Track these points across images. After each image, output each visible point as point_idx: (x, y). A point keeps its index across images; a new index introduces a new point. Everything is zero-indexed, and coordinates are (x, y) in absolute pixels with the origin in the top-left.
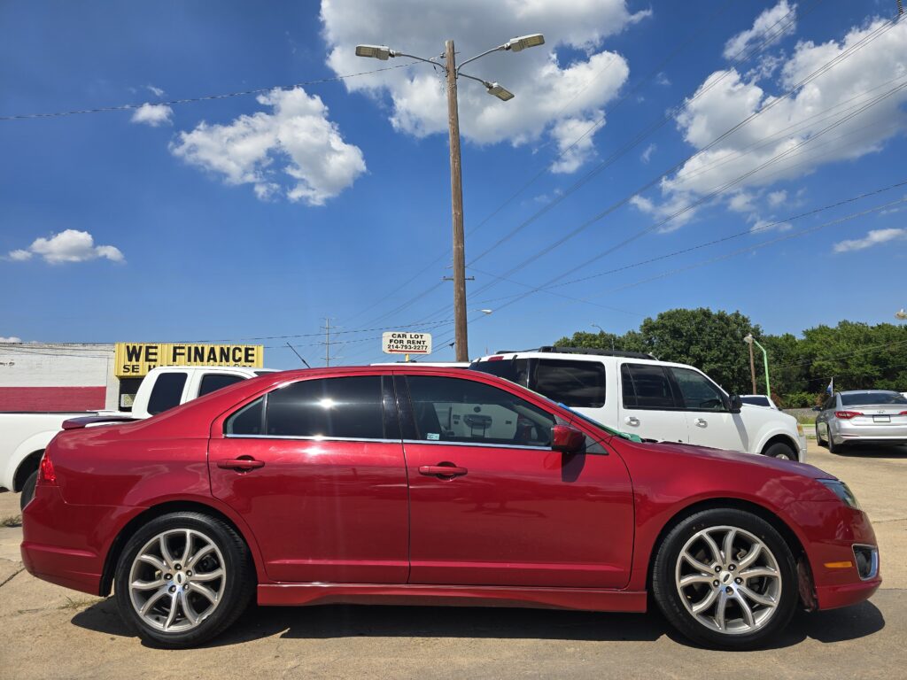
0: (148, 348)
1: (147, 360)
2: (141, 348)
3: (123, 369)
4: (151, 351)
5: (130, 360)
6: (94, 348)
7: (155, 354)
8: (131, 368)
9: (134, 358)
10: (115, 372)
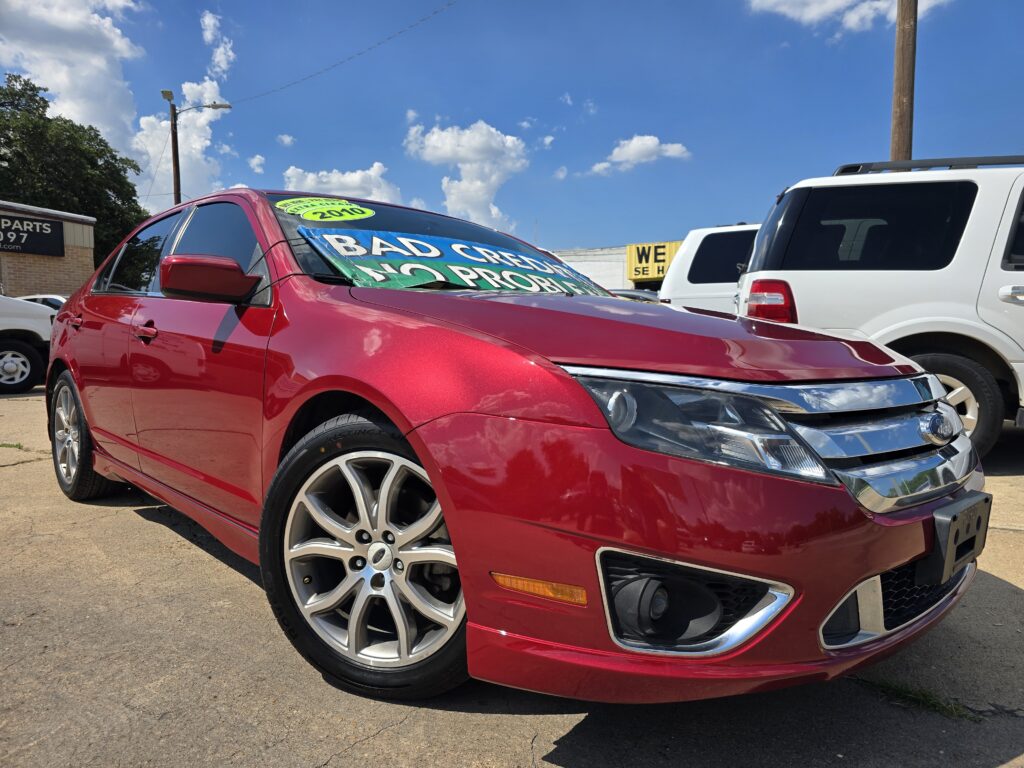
0: (656, 248)
1: (656, 261)
2: (649, 248)
3: (634, 273)
4: (660, 251)
5: (640, 261)
6: (611, 252)
7: (664, 254)
8: (641, 270)
9: (644, 260)
10: (627, 276)
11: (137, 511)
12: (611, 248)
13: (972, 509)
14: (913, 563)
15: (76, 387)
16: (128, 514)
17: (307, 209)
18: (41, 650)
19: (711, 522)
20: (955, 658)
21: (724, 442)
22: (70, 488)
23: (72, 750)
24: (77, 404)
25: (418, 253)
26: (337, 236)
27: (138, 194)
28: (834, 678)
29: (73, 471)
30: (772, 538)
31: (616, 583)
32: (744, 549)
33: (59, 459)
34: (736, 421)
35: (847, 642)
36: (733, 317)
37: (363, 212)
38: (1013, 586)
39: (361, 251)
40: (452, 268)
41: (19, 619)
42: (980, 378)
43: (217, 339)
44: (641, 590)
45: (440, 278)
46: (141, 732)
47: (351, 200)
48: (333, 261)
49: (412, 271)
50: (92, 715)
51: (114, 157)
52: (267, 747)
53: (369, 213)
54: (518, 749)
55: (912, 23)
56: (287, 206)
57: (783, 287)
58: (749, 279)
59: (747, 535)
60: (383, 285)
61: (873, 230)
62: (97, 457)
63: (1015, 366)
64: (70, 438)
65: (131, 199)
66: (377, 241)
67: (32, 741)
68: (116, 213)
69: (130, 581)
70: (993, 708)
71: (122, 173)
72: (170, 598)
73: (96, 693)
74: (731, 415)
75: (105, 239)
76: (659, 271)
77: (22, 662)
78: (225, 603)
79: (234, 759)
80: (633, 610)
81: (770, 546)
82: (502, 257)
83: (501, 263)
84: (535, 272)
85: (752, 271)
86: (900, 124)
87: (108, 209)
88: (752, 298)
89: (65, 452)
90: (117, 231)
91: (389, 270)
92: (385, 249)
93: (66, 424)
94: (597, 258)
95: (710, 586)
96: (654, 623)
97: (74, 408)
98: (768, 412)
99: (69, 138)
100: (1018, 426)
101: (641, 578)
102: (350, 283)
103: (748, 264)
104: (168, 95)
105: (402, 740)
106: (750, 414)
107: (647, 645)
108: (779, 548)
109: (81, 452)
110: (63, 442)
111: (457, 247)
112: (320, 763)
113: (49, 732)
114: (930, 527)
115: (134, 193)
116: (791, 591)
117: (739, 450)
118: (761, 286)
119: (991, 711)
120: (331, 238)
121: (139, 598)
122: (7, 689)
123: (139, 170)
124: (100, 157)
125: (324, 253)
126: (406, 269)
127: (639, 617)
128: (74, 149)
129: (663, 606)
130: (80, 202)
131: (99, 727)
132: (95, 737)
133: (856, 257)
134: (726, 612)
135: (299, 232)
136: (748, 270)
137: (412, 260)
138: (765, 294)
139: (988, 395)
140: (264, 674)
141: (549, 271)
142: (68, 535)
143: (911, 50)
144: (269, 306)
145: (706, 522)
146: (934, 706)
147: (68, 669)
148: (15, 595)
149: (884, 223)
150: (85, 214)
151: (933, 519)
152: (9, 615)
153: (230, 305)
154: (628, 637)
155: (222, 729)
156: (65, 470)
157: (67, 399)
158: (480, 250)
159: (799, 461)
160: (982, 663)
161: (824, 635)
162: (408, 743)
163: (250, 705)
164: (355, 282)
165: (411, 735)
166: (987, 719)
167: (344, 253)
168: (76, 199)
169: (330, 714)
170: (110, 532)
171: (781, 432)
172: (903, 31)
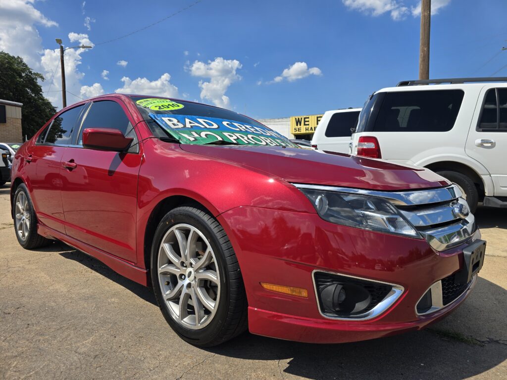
0: (305, 118)
1: (305, 125)
2: (301, 118)
3: (294, 130)
4: (307, 120)
5: (297, 125)
6: (283, 120)
7: (308, 121)
8: (297, 129)
9: (299, 124)
10: (290, 132)
11: (60, 254)
12: (282, 118)
13: (479, 248)
14: (454, 275)
15: (28, 192)
16: (56, 256)
17: (151, 105)
18: (26, 326)
19: (359, 254)
20: (468, 316)
21: (369, 219)
22: (25, 243)
23: (53, 375)
24: (28, 200)
25: (208, 127)
26: (169, 118)
27: (43, 91)
28: (422, 328)
29: (26, 234)
30: (389, 263)
31: (321, 287)
32: (376, 268)
33: (18, 228)
34: (373, 209)
35: (426, 312)
36: (349, 156)
37: (178, 106)
38: (489, 281)
39: (181, 126)
40: (225, 134)
41: (11, 310)
42: (467, 183)
43: (111, 169)
44: (334, 289)
45: (220, 139)
46: (86, 365)
47: (172, 100)
48: (168, 131)
49: (206, 135)
50: (59, 358)
51: (30, 72)
52: (151, 370)
53: (181, 106)
54: (273, 367)
55: (428, 12)
56: (141, 103)
57: (374, 140)
58: (357, 136)
59: (377, 261)
60: (195, 143)
61: (413, 112)
62: (39, 227)
63: (483, 177)
64: (24, 218)
65: (39, 93)
66: (187, 121)
67: (32, 372)
68: (32, 101)
69: (65, 290)
70: (488, 340)
71: (35, 80)
72: (87, 298)
73: (59, 346)
74: (370, 206)
75: (26, 114)
76: (306, 130)
77: (18, 332)
78: (116, 300)
79: (136, 377)
80: (330, 299)
81: (389, 267)
82: (246, 128)
83: (246, 131)
84: (262, 135)
85: (357, 132)
86: (423, 60)
87: (28, 98)
88: (359, 145)
89: (21, 225)
90: (32, 110)
91: (196, 135)
92: (192, 125)
93: (22, 211)
94: (276, 123)
95: (366, 287)
96: (340, 305)
97: (27, 202)
98: (388, 204)
99: (8, 63)
100: (484, 205)
101: (334, 284)
102: (177, 142)
103: (356, 128)
104: (59, 41)
105: (216, 365)
106: (380, 205)
107: (336, 315)
108: (393, 268)
109: (31, 224)
110: (20, 220)
111: (225, 123)
112: (178, 377)
113: (39, 367)
114: (462, 257)
115: (41, 90)
116: (403, 289)
117: (376, 223)
118: (363, 140)
119: (487, 341)
120: (166, 119)
121: (71, 298)
122: (13, 346)
123: (43, 79)
124: (24, 72)
125: (164, 127)
126: (203, 134)
127: (333, 303)
128: (10, 68)
129: (343, 297)
130: (13, 94)
131: (64, 364)
132: (63, 368)
133: (405, 125)
134: (373, 299)
135: (149, 116)
136: (356, 131)
137: (205, 130)
138: (366, 143)
139: (471, 191)
140: (142, 334)
141: (268, 134)
142: (27, 267)
143: (428, 25)
144: (138, 153)
145: (356, 254)
146: (462, 339)
147: (42, 335)
148: (7, 298)
149: (418, 108)
150: (16, 101)
151: (463, 253)
152: (5, 309)
153: (117, 152)
154: (327, 312)
155: (127, 362)
156: (21, 234)
157: (22, 198)
158: (236, 124)
159: (402, 227)
160: (480, 319)
161: (417, 308)
162: (219, 366)
163: (138, 350)
164: (180, 141)
165: (220, 362)
166: (486, 345)
167: (173, 126)
168: (11, 94)
169: (179, 353)
170: (49, 265)
171: (395, 214)
172: (425, 16)
